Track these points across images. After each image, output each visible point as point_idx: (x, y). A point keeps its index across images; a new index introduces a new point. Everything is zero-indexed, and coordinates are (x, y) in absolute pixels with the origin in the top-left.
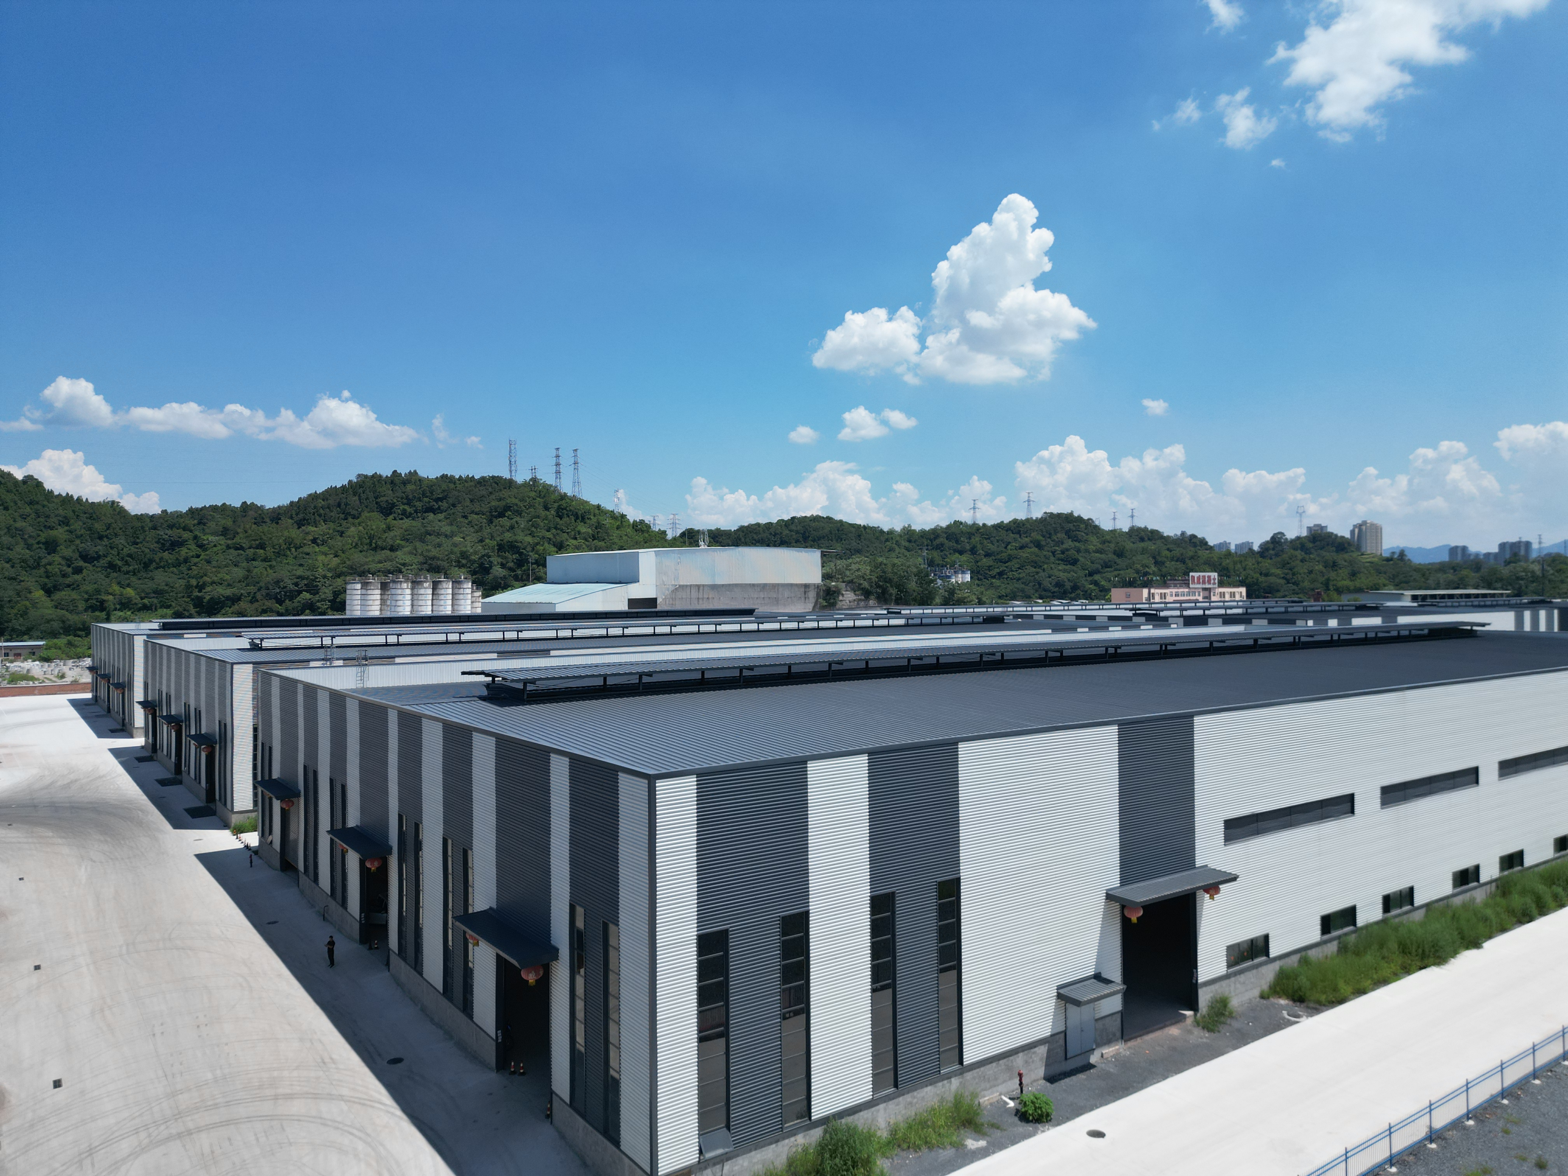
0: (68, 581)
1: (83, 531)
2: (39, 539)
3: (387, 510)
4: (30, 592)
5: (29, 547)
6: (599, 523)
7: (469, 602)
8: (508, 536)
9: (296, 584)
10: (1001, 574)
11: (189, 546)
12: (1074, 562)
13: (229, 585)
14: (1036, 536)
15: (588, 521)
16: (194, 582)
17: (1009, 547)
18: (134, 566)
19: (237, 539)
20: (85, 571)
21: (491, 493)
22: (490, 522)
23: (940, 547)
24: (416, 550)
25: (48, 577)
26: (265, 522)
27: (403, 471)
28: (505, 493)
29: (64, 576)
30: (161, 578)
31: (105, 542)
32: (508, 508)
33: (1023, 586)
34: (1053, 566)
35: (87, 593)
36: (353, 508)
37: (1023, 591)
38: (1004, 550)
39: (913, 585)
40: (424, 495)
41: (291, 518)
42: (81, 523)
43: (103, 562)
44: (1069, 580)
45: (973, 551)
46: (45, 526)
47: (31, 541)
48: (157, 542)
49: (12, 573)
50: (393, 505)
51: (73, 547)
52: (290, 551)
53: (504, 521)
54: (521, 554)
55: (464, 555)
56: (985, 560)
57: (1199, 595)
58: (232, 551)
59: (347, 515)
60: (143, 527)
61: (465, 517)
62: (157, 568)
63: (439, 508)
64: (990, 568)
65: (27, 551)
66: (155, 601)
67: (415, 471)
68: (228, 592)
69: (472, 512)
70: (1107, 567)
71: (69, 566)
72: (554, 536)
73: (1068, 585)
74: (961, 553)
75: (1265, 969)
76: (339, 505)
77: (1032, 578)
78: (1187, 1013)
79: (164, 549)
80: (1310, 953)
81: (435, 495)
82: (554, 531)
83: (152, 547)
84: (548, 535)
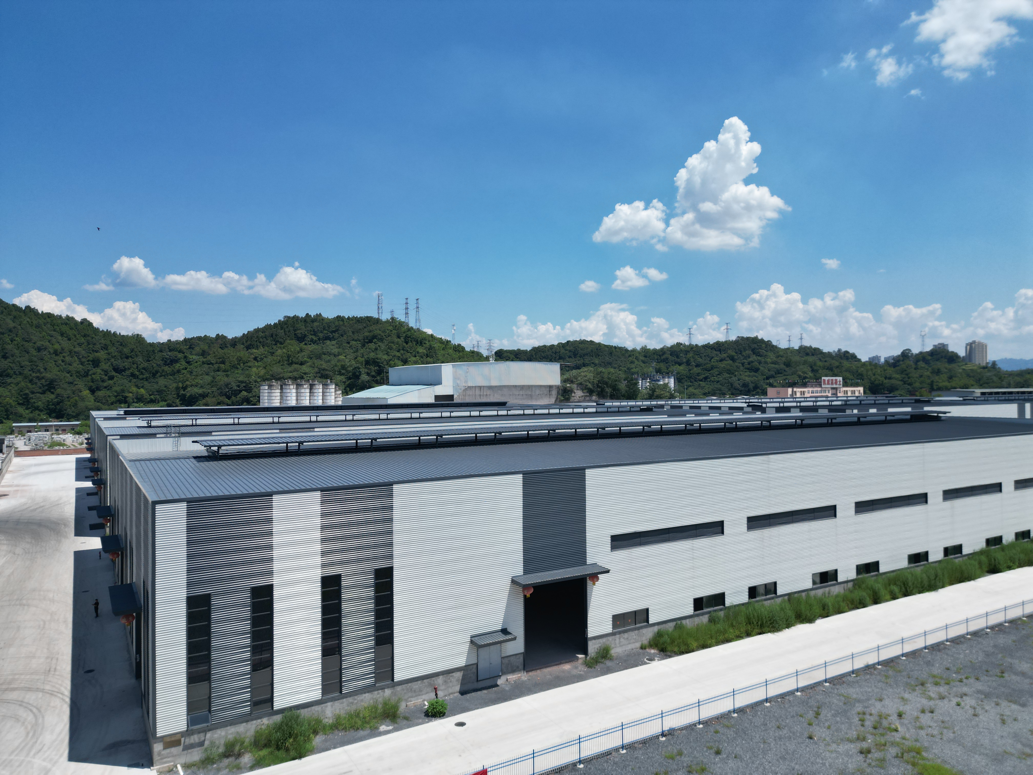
0: (105, 384)
1: (116, 353)
2: (89, 358)
3: (301, 339)
4: (81, 392)
5: (82, 364)
6: (430, 346)
7: (333, 397)
8: (372, 355)
9: (239, 386)
10: (706, 378)
11: (182, 363)
12: (757, 370)
13: (201, 387)
14: (731, 352)
15: (424, 345)
16: (180, 385)
17: (713, 360)
18: (147, 375)
19: (209, 358)
20: (115, 378)
21: (365, 327)
22: (363, 346)
23: (666, 361)
24: (314, 364)
25: (93, 382)
26: (227, 347)
27: (313, 314)
28: (373, 327)
29: (103, 381)
30: (162, 382)
31: (130, 360)
32: (374, 337)
33: (720, 386)
34: (741, 373)
35: (116, 392)
36: (280, 338)
37: (720, 390)
38: (709, 362)
39: (623, 386)
40: (324, 329)
41: (243, 344)
42: (115, 348)
43: (128, 373)
44: (752, 382)
45: (688, 363)
46: (93, 351)
47: (83, 360)
48: (162, 360)
49: (70, 379)
50: (305, 336)
51: (109, 363)
52: (240, 365)
53: (372, 346)
54: (380, 366)
55: (343, 367)
56: (695, 369)
57: (829, 392)
58: (206, 366)
59: (277, 342)
60: (153, 351)
61: (348, 343)
62: (160, 376)
63: (333, 337)
64: (698, 374)
65: (81, 366)
66: (158, 397)
67: (320, 314)
68: (201, 391)
69: (353, 340)
70: (779, 373)
71: (106, 375)
72: (402, 355)
73: (751, 386)
74: (680, 364)
75: (644, 631)
76: (272, 336)
77: (727, 381)
78: (580, 656)
79: (165, 364)
80: (684, 622)
81: (331, 329)
82: (402, 351)
83: (159, 363)
84: (398, 354)
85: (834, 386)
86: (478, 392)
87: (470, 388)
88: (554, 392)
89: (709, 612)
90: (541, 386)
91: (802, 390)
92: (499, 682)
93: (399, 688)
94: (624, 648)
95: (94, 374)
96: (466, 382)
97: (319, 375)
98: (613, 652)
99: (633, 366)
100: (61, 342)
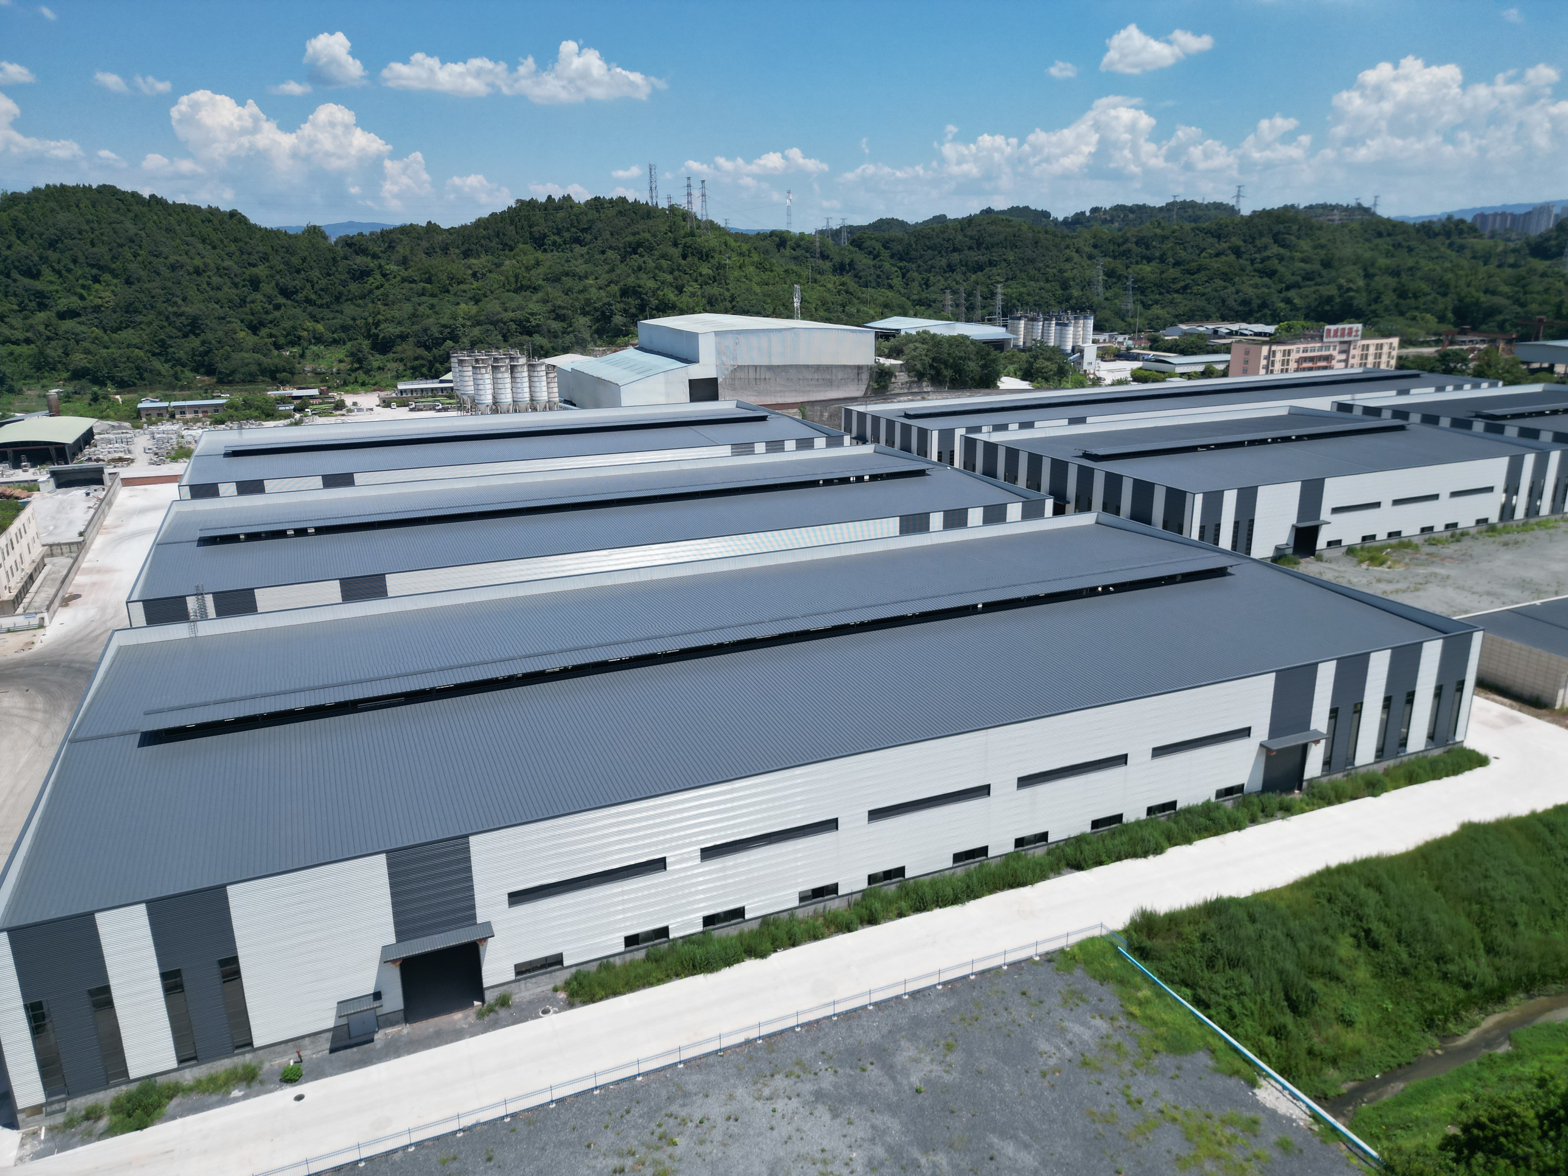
0: (270, 317)
1: (282, 267)
2: (245, 276)
3: (539, 242)
4: (236, 333)
5: (236, 285)
6: (721, 263)
7: (545, 383)
8: (631, 280)
9: (441, 333)
10: (1185, 288)
11: (375, 276)
12: (1272, 274)
13: (399, 323)
14: (1237, 241)
15: (711, 260)
16: (370, 320)
17: (1204, 254)
18: (327, 299)
19: (411, 272)
20: (283, 308)
21: (629, 224)
22: (623, 259)
23: (1126, 254)
24: (548, 294)
25: (253, 314)
26: (436, 252)
28: (642, 226)
29: (267, 313)
30: (349, 309)
31: (303, 275)
32: (639, 244)
33: (1204, 303)
34: (1245, 278)
35: (284, 329)
36: (510, 239)
37: (1203, 310)
38: (1196, 258)
40: (572, 225)
41: (458, 248)
42: (279, 258)
43: (300, 297)
44: (1258, 297)
45: (1162, 259)
46: (249, 264)
47: (237, 280)
48: (348, 273)
49: (221, 312)
50: (545, 236)
51: (274, 283)
52: (452, 286)
53: (635, 260)
54: (642, 300)
55: (588, 302)
56: (1171, 270)
58: (406, 284)
59: (504, 246)
60: (334, 259)
61: (603, 252)
62: (347, 300)
63: (583, 240)
64: (1174, 280)
65: (234, 291)
67: (568, 195)
68: (398, 330)
69: (610, 248)
70: (1309, 279)
71: (270, 303)
72: (675, 279)
73: (1256, 302)
74: (1149, 260)
75: (558, 973)
76: (498, 236)
77: (1216, 294)
78: (476, 1003)
79: (354, 278)
80: (612, 960)
81: (582, 226)
82: (676, 273)
83: (343, 277)
84: (669, 278)
85: (1346, 339)
86: (752, 375)
87: (741, 367)
88: (865, 376)
89: (648, 947)
90: (845, 367)
91: (1287, 348)
92: (376, 1037)
93: (260, 1052)
94: (531, 992)
95: (253, 302)
96: (735, 358)
97: (553, 315)
98: (516, 999)
99: (1068, 266)
100: (204, 252)
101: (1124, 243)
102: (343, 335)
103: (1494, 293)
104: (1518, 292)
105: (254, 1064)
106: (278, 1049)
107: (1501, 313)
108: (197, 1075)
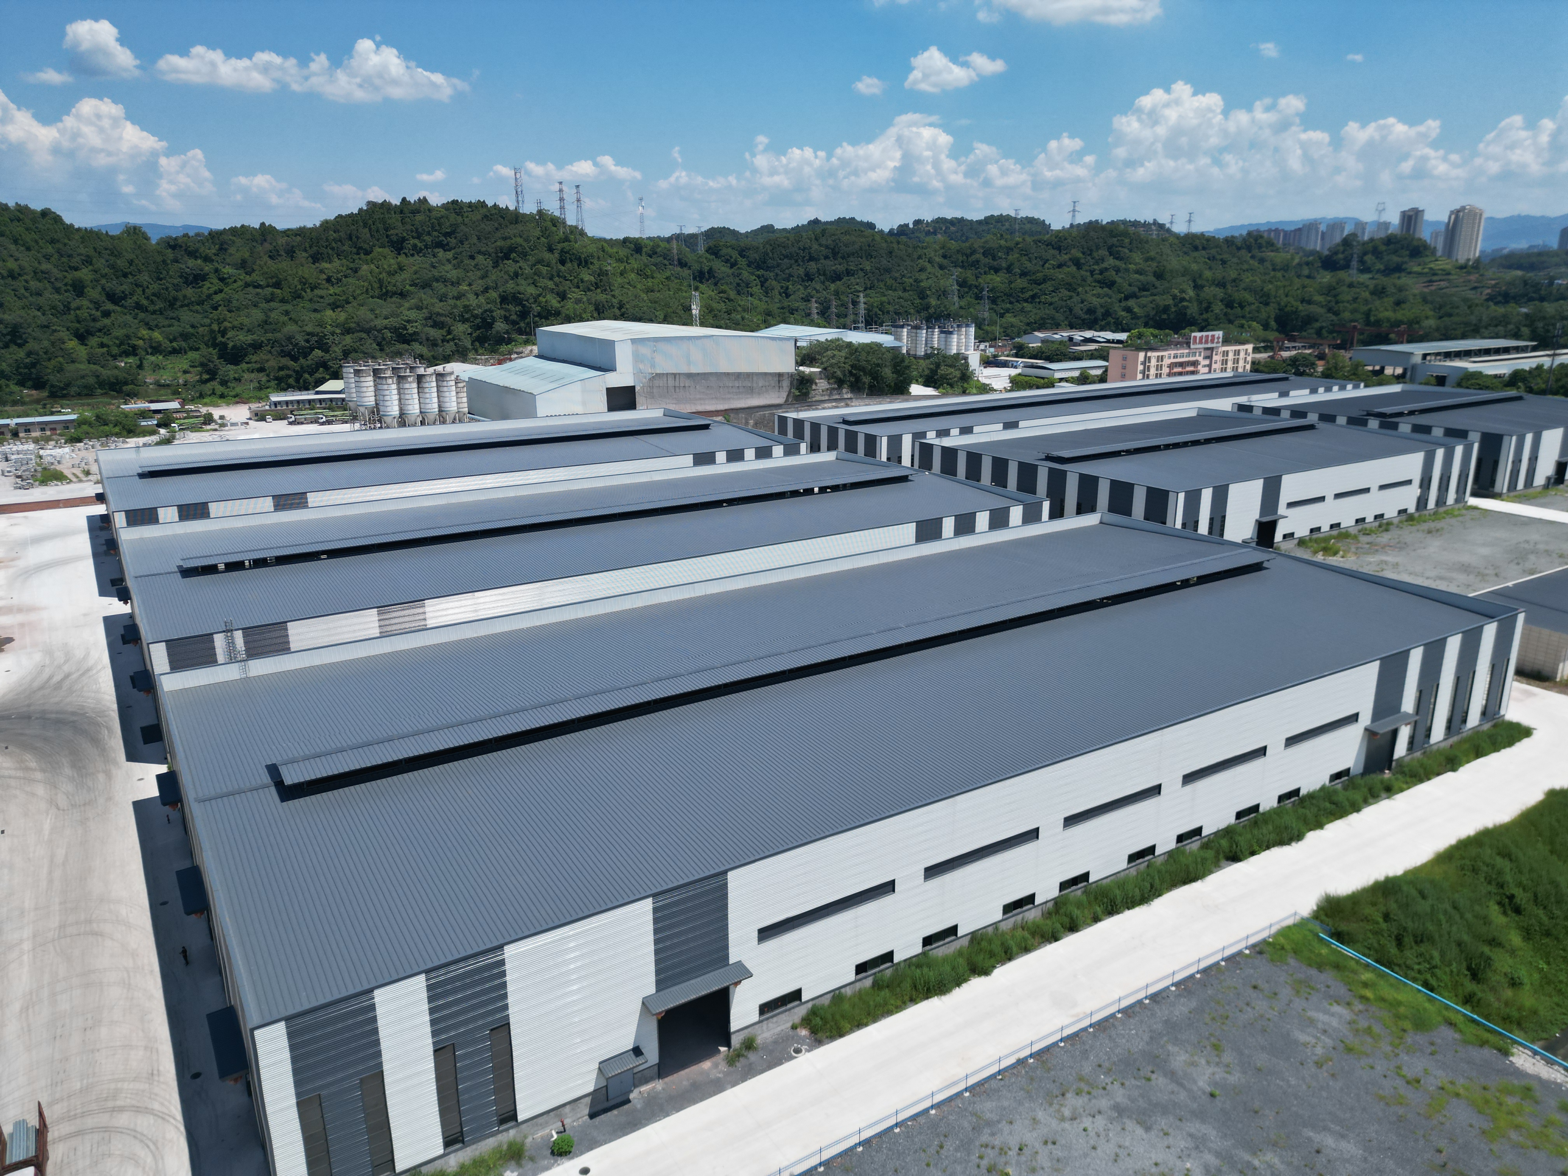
0: (98, 325)
1: (107, 270)
2: (66, 280)
3: (398, 246)
4: (64, 343)
5: (57, 290)
6: (601, 270)
7: (454, 393)
8: (511, 286)
9: (307, 341)
10: (1033, 297)
11: (212, 280)
12: (1111, 284)
13: (249, 331)
14: (1076, 253)
15: (591, 267)
16: (215, 327)
17: (1047, 265)
18: (160, 305)
19: (255, 277)
20: (112, 314)
21: (497, 229)
22: (496, 265)
23: (975, 264)
24: (421, 300)
25: (79, 322)
26: (280, 255)
27: (412, 198)
28: (511, 230)
29: (94, 320)
30: (186, 316)
31: (130, 279)
32: (512, 249)
33: (1053, 312)
34: (1088, 288)
35: (117, 338)
36: (365, 242)
37: (1053, 318)
38: (1040, 269)
40: (433, 229)
41: (305, 250)
42: (103, 261)
43: (129, 302)
44: (1101, 306)
45: (1009, 269)
46: (70, 267)
47: (58, 285)
48: (181, 277)
49: (43, 320)
50: (404, 240)
51: (99, 289)
52: (305, 292)
53: (510, 266)
54: (524, 306)
55: (467, 308)
56: (1019, 281)
57: (1200, 355)
58: (250, 289)
59: (359, 250)
60: (164, 261)
61: (472, 257)
62: (182, 306)
63: (448, 244)
64: (1023, 290)
65: (56, 296)
67: (424, 198)
68: (249, 338)
69: (479, 252)
70: (1145, 290)
71: (97, 309)
72: (558, 286)
73: (1100, 311)
74: (997, 270)
75: (796, 1010)
76: (350, 238)
77: (1064, 303)
78: (723, 1049)
79: (187, 283)
80: (843, 990)
81: (444, 230)
82: (556, 279)
83: (176, 281)
84: (550, 284)
85: (1210, 345)
86: (671, 382)
87: (659, 375)
88: (786, 383)
89: (875, 974)
90: (766, 374)
91: (1160, 354)
92: (632, 1096)
93: (524, 1126)
94: (772, 1032)
95: (78, 308)
96: (653, 366)
97: (430, 322)
98: (759, 1040)
99: (923, 276)
100: (16, 254)
101: (972, 254)
102: (183, 344)
103: (1309, 302)
104: (1330, 302)
105: (518, 1139)
106: (540, 1120)
107: (1317, 321)
108: (461, 1160)
